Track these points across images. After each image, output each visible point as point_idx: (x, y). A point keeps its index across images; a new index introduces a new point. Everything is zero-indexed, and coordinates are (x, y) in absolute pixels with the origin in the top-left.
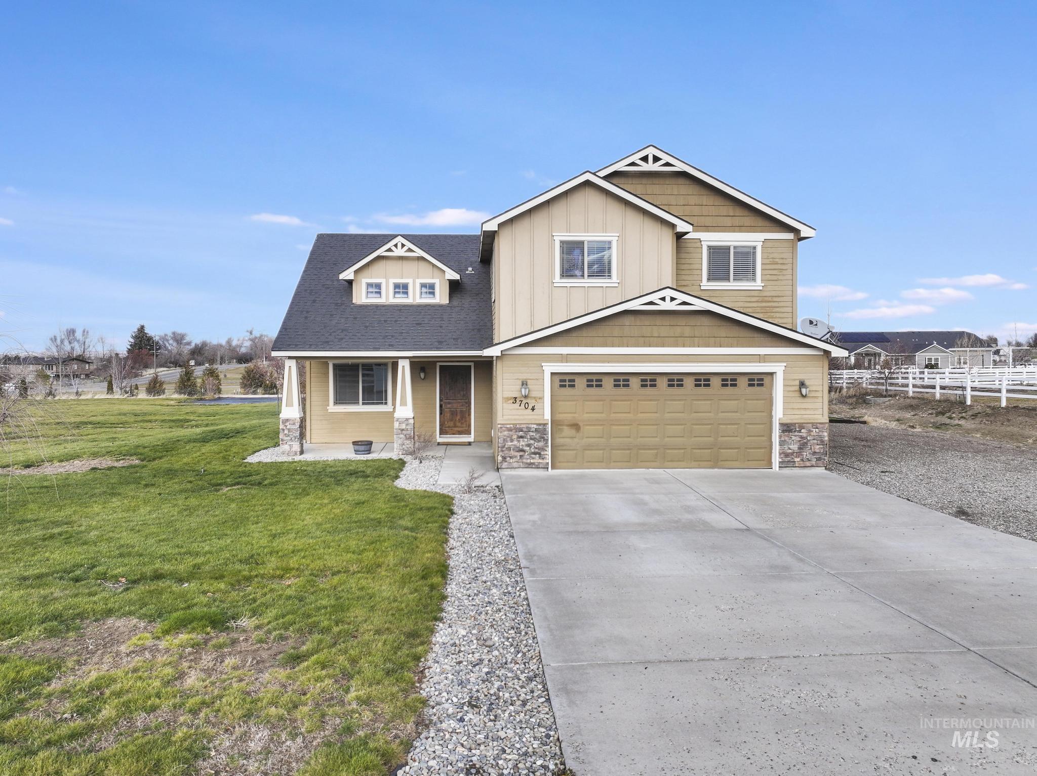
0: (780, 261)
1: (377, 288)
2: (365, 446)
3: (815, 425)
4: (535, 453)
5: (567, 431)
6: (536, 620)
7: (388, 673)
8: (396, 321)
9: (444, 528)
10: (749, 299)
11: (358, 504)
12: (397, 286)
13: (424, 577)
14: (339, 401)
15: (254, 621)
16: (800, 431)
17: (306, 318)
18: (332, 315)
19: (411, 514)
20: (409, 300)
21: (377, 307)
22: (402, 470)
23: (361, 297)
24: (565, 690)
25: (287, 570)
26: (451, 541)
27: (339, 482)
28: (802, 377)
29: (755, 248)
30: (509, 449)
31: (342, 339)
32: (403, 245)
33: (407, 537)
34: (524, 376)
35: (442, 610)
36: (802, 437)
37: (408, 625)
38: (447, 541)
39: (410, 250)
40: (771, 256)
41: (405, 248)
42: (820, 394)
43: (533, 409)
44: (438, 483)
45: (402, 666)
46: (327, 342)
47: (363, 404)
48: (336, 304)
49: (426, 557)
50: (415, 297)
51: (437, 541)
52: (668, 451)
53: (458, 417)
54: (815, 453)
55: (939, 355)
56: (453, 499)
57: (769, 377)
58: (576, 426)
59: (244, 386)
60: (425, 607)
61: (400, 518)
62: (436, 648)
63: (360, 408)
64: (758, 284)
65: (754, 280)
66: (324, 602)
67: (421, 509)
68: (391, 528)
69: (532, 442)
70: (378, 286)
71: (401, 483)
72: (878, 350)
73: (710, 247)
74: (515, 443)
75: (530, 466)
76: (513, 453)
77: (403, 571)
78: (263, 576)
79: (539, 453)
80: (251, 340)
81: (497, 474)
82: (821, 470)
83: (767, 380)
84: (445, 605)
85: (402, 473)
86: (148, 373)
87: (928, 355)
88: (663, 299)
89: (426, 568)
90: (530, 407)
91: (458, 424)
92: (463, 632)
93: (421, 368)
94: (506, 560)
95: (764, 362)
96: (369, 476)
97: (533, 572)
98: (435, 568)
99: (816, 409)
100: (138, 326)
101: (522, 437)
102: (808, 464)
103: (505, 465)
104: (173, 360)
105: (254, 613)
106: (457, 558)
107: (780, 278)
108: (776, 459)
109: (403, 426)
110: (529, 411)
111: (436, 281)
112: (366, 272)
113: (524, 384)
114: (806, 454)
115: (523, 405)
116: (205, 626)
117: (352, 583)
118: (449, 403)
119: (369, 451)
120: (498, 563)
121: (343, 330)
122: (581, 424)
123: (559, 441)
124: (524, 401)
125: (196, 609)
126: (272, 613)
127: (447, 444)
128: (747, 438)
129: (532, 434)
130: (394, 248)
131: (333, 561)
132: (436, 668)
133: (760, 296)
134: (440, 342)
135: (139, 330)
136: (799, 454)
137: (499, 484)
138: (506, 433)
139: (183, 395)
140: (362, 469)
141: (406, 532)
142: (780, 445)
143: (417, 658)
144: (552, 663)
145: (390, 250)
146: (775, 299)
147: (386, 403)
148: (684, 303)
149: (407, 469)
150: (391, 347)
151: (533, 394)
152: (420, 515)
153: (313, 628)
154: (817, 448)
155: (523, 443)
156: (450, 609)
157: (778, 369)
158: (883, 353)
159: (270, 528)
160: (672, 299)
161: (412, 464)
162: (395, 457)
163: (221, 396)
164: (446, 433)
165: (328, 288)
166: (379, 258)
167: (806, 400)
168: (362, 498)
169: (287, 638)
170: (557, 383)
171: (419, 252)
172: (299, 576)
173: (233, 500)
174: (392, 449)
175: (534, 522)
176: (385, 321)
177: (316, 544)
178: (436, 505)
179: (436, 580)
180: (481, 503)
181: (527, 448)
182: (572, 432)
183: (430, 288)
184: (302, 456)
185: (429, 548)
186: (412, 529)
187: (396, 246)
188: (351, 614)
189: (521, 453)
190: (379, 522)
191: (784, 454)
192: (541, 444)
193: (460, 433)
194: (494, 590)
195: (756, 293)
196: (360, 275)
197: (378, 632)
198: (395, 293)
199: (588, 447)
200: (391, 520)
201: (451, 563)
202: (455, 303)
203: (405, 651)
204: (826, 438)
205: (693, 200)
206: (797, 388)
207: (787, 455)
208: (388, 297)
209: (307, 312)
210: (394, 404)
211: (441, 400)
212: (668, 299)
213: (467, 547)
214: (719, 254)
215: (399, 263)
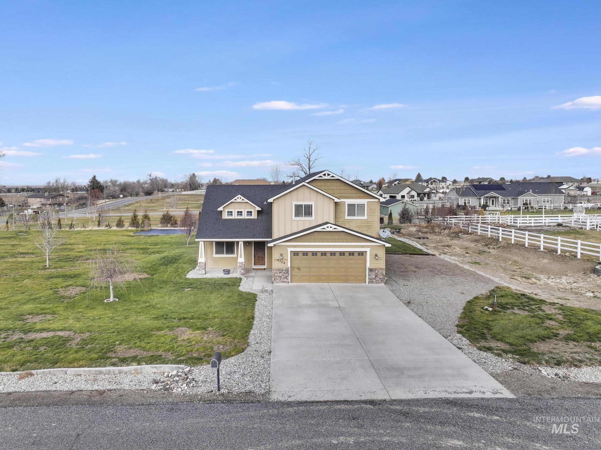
0: (373, 209)
1: (230, 213)
2: (227, 272)
3: (381, 269)
4: (285, 278)
5: (296, 270)
6: (272, 330)
7: (242, 338)
8: (238, 226)
9: (254, 305)
10: (362, 222)
11: (229, 297)
12: (238, 212)
13: (248, 320)
14: (217, 253)
15: (212, 329)
16: (375, 271)
17: (206, 225)
18: (215, 224)
19: (245, 301)
20: (242, 217)
21: (231, 220)
22: (241, 282)
23: (225, 216)
24: (274, 341)
25: (215, 317)
26: (256, 309)
27: (221, 288)
28: (376, 253)
29: (364, 204)
30: (276, 276)
31: (219, 234)
32: (240, 198)
33: (244, 308)
34: (282, 252)
35: (252, 327)
36: (376, 273)
37: (245, 330)
38: (254, 310)
39: (243, 200)
40: (370, 207)
41: (241, 199)
42: (382, 259)
43: (284, 263)
44: (253, 288)
45: (244, 337)
46: (214, 235)
47: (226, 254)
48: (216, 219)
49: (249, 314)
50: (245, 216)
51: (252, 310)
52: (330, 277)
53: (261, 259)
54: (380, 278)
55: (532, 198)
56: (257, 295)
57: (365, 252)
58: (299, 269)
59: (162, 223)
60: (249, 326)
61: (242, 302)
62: (251, 334)
63: (225, 256)
64: (366, 217)
65: (364, 216)
66: (226, 325)
67: (247, 299)
68: (239, 305)
69: (284, 274)
70: (231, 212)
71: (241, 288)
72: (497, 195)
73: (348, 205)
74: (278, 274)
75: (283, 282)
76: (277, 278)
77: (243, 318)
78: (209, 319)
79: (286, 278)
80: (150, 180)
81: (272, 285)
82: (383, 284)
83: (364, 254)
84: (253, 326)
85: (241, 284)
86: (99, 203)
87: (526, 198)
88: (328, 227)
89: (249, 317)
90: (283, 262)
91: (261, 261)
92: (256, 331)
93: (247, 244)
94: (269, 315)
95: (363, 248)
96: (230, 286)
97: (275, 319)
98: (251, 317)
99: (381, 264)
100: (92, 176)
101: (280, 272)
102: (378, 282)
103: (275, 281)
104: (111, 195)
105: (212, 327)
106: (257, 314)
107: (374, 215)
108: (367, 280)
109: (241, 265)
110: (283, 264)
111: (252, 210)
112: (227, 207)
113: (281, 255)
114: (377, 279)
115: (281, 262)
116: (202, 330)
117: (232, 320)
118: (257, 254)
119: (229, 273)
120: (267, 316)
121: (220, 230)
122: (301, 268)
123: (293, 273)
124: (281, 261)
125: (198, 326)
126: (215, 327)
127: (257, 269)
128: (358, 273)
129: (284, 271)
130: (237, 199)
131: (226, 315)
132: (251, 338)
133: (366, 221)
134: (254, 235)
135: (93, 178)
136: (375, 279)
137: (272, 289)
138: (275, 271)
139: (133, 228)
140: (227, 282)
141: (243, 307)
142: (368, 276)
143: (247, 336)
144: (273, 337)
145: (236, 200)
146: (372, 222)
147: (234, 254)
148: (335, 229)
149: (243, 281)
150: (236, 237)
151: (284, 258)
152: (247, 301)
153: (225, 330)
154: (381, 277)
155: (281, 274)
156: (254, 327)
157: (368, 250)
158: (500, 197)
159: (206, 305)
160: (331, 227)
161: (244, 280)
162: (239, 277)
163: (151, 228)
164: (256, 265)
165: (213, 211)
166: (232, 202)
167: (377, 260)
168: (230, 295)
169: (220, 332)
170: (293, 254)
171: (246, 200)
172: (218, 319)
173: (191, 295)
174: (237, 272)
175: (280, 304)
176: (234, 226)
177: (220, 310)
178: (252, 298)
179: (251, 320)
180: (266, 297)
181: (282, 276)
182: (298, 271)
183: (250, 213)
184: (206, 275)
185: (250, 312)
186: (245, 306)
187: (238, 198)
188: (233, 328)
189: (280, 278)
190: (236, 304)
191: (370, 279)
192: (287, 275)
193: (261, 265)
194: (265, 323)
195: (365, 220)
196: (225, 208)
197: (239, 331)
198: (238, 214)
199: (303, 276)
200: (239, 303)
201: (255, 316)
202: (260, 218)
203: (245, 334)
204: (384, 274)
205: (342, 188)
206: (375, 256)
207: (371, 279)
208: (235, 216)
209: (206, 222)
210: (237, 254)
211: (254, 253)
212: (329, 227)
213: (260, 311)
214: (351, 207)
215: (239, 204)
